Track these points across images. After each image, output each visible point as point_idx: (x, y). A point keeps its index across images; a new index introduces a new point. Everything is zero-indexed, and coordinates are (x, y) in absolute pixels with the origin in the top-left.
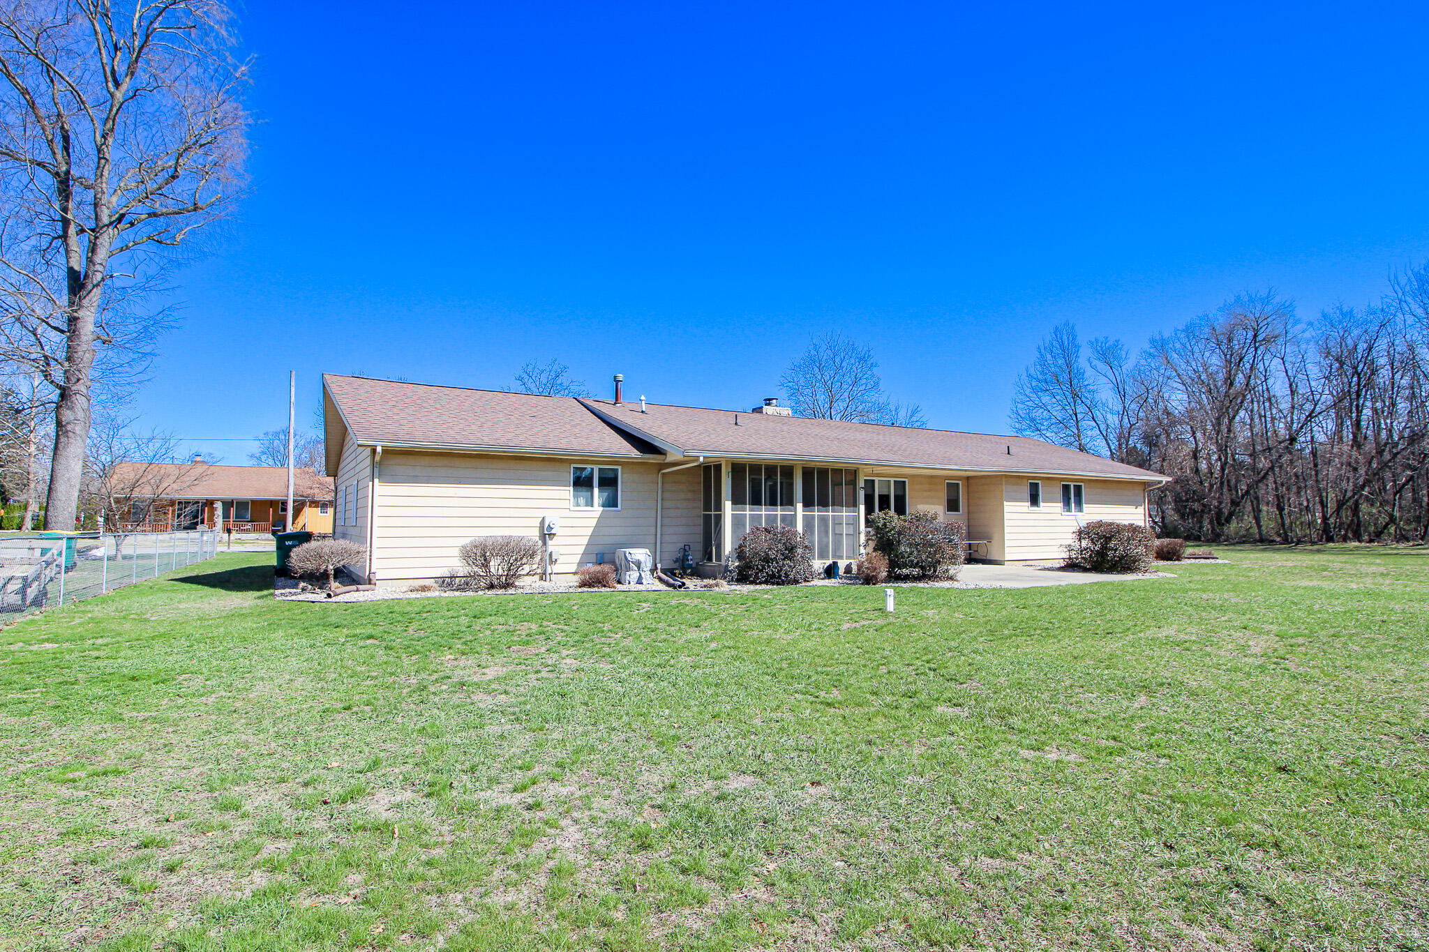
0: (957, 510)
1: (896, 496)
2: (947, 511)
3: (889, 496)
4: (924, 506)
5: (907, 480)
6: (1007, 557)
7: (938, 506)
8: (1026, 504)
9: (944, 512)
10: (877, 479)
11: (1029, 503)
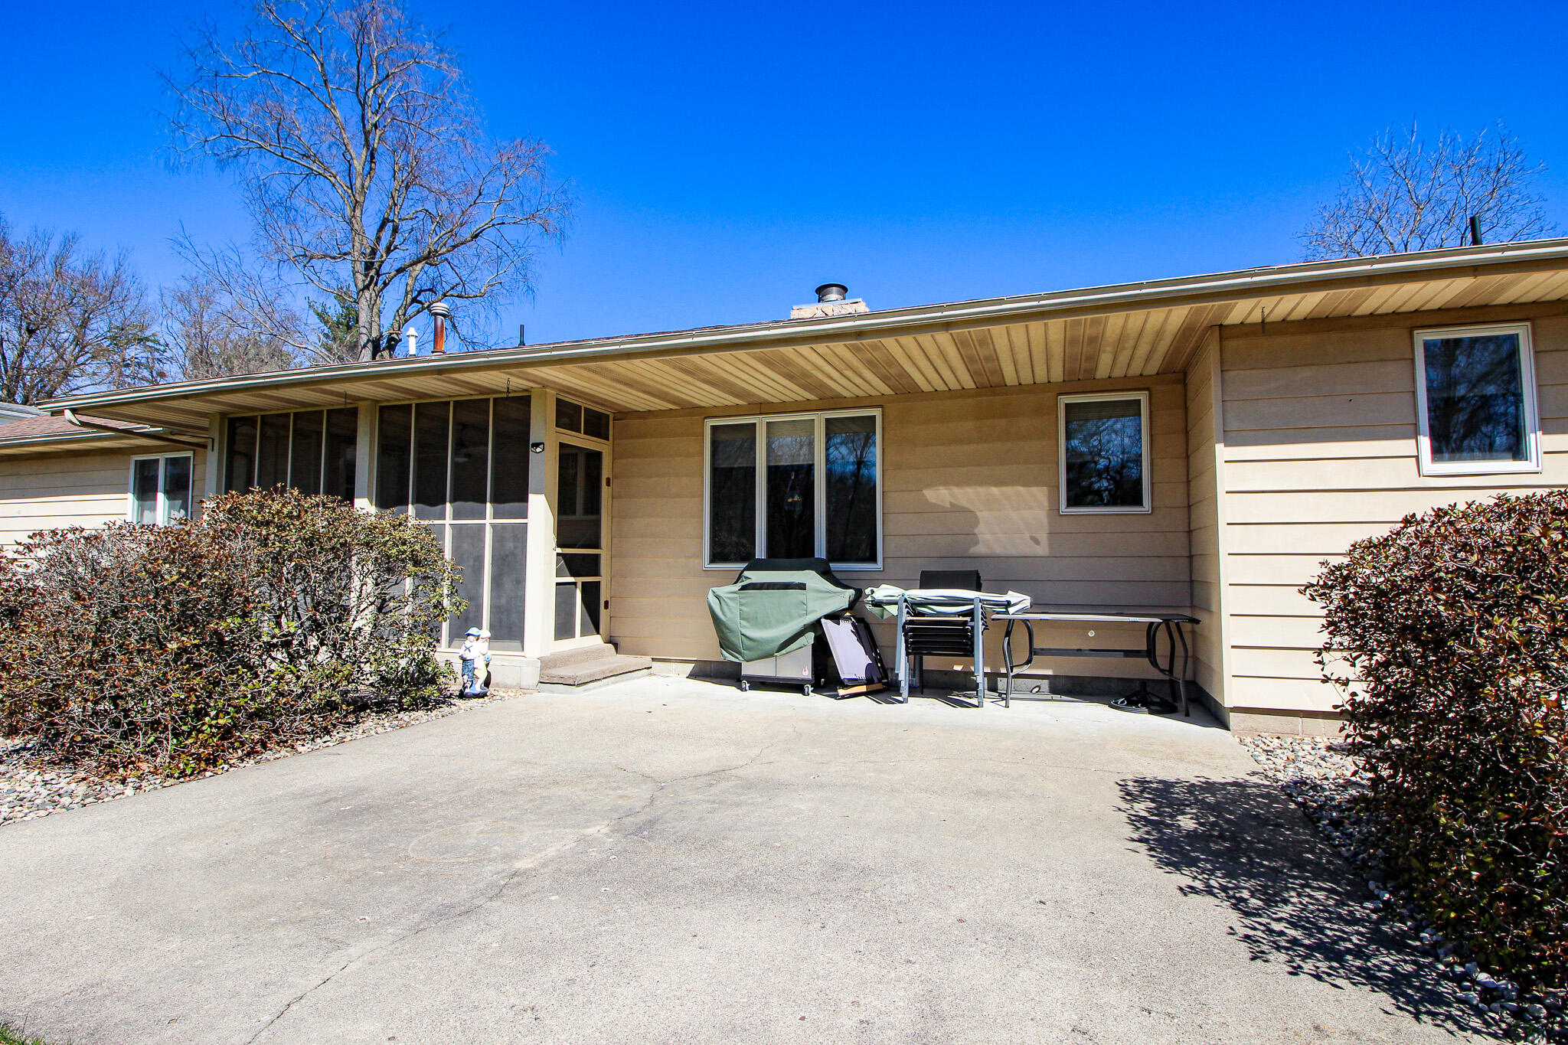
0: (1131, 498)
1: (831, 470)
2: (1069, 504)
3: (810, 468)
4: (956, 490)
5: (876, 412)
6: (1232, 693)
7: (1021, 489)
8: (1406, 446)
9: (1054, 509)
10: (761, 422)
11: (1425, 442)
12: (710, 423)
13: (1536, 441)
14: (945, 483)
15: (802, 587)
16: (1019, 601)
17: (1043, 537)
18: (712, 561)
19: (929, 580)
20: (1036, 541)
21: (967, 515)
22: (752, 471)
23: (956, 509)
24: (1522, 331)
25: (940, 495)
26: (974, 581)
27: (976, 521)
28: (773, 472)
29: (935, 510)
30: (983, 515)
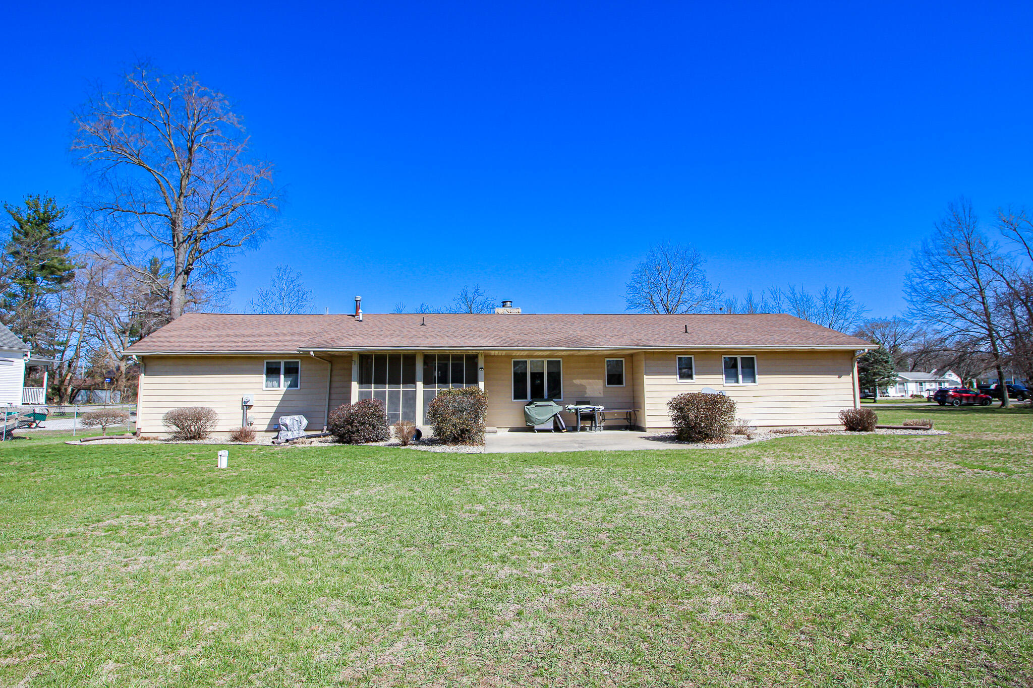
0: (621, 383)
1: (549, 374)
2: (608, 384)
3: (543, 373)
4: (581, 380)
5: (561, 359)
6: (647, 425)
7: (597, 380)
8: (675, 377)
9: (604, 386)
10: (529, 361)
11: (678, 376)
12: (513, 360)
13: (694, 376)
14: (579, 379)
15: (552, 406)
16: (602, 408)
17: (602, 392)
18: (514, 399)
19: (578, 403)
20: (600, 393)
21: (583, 387)
22: (526, 374)
23: (581, 385)
24: (692, 356)
25: (577, 382)
26: (588, 403)
27: (586, 389)
28: (532, 374)
29: (577, 386)
30: (588, 387)
